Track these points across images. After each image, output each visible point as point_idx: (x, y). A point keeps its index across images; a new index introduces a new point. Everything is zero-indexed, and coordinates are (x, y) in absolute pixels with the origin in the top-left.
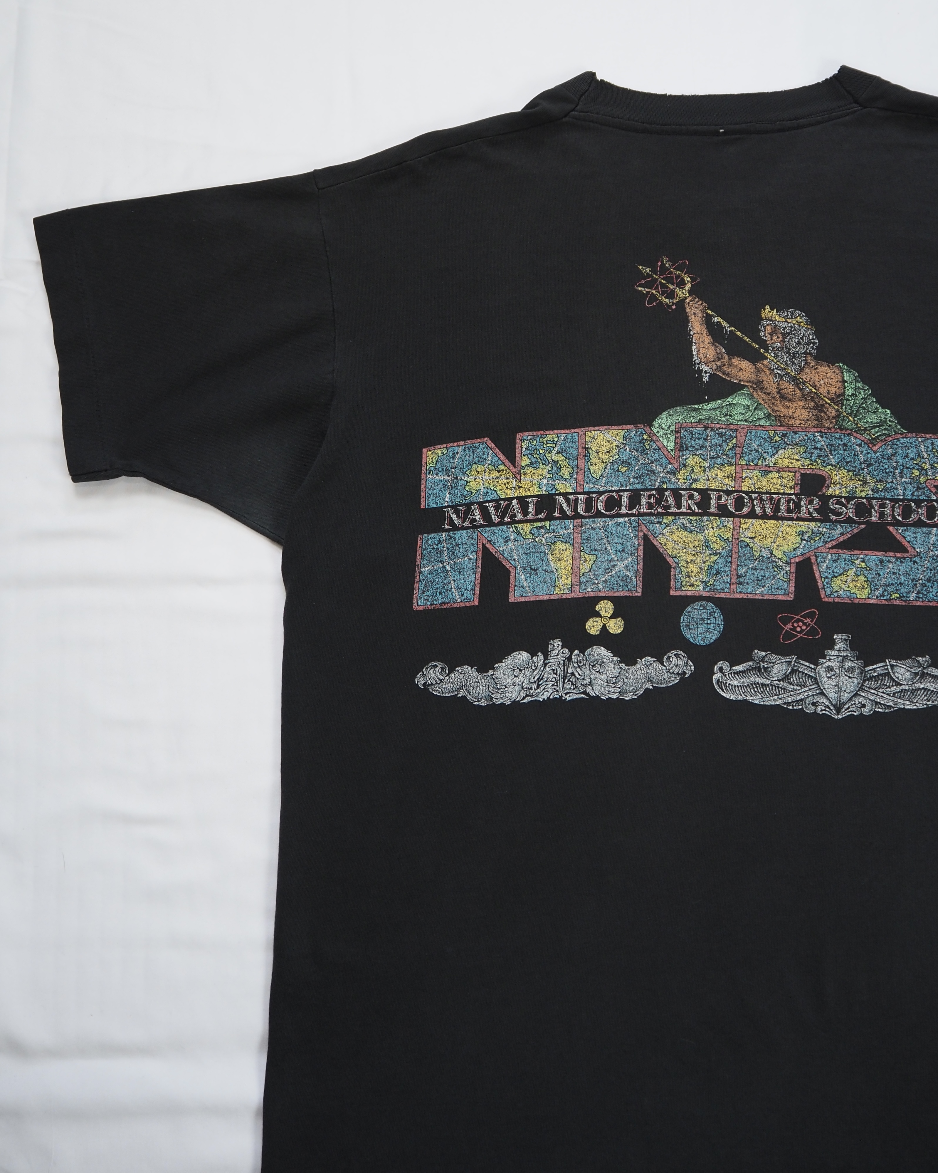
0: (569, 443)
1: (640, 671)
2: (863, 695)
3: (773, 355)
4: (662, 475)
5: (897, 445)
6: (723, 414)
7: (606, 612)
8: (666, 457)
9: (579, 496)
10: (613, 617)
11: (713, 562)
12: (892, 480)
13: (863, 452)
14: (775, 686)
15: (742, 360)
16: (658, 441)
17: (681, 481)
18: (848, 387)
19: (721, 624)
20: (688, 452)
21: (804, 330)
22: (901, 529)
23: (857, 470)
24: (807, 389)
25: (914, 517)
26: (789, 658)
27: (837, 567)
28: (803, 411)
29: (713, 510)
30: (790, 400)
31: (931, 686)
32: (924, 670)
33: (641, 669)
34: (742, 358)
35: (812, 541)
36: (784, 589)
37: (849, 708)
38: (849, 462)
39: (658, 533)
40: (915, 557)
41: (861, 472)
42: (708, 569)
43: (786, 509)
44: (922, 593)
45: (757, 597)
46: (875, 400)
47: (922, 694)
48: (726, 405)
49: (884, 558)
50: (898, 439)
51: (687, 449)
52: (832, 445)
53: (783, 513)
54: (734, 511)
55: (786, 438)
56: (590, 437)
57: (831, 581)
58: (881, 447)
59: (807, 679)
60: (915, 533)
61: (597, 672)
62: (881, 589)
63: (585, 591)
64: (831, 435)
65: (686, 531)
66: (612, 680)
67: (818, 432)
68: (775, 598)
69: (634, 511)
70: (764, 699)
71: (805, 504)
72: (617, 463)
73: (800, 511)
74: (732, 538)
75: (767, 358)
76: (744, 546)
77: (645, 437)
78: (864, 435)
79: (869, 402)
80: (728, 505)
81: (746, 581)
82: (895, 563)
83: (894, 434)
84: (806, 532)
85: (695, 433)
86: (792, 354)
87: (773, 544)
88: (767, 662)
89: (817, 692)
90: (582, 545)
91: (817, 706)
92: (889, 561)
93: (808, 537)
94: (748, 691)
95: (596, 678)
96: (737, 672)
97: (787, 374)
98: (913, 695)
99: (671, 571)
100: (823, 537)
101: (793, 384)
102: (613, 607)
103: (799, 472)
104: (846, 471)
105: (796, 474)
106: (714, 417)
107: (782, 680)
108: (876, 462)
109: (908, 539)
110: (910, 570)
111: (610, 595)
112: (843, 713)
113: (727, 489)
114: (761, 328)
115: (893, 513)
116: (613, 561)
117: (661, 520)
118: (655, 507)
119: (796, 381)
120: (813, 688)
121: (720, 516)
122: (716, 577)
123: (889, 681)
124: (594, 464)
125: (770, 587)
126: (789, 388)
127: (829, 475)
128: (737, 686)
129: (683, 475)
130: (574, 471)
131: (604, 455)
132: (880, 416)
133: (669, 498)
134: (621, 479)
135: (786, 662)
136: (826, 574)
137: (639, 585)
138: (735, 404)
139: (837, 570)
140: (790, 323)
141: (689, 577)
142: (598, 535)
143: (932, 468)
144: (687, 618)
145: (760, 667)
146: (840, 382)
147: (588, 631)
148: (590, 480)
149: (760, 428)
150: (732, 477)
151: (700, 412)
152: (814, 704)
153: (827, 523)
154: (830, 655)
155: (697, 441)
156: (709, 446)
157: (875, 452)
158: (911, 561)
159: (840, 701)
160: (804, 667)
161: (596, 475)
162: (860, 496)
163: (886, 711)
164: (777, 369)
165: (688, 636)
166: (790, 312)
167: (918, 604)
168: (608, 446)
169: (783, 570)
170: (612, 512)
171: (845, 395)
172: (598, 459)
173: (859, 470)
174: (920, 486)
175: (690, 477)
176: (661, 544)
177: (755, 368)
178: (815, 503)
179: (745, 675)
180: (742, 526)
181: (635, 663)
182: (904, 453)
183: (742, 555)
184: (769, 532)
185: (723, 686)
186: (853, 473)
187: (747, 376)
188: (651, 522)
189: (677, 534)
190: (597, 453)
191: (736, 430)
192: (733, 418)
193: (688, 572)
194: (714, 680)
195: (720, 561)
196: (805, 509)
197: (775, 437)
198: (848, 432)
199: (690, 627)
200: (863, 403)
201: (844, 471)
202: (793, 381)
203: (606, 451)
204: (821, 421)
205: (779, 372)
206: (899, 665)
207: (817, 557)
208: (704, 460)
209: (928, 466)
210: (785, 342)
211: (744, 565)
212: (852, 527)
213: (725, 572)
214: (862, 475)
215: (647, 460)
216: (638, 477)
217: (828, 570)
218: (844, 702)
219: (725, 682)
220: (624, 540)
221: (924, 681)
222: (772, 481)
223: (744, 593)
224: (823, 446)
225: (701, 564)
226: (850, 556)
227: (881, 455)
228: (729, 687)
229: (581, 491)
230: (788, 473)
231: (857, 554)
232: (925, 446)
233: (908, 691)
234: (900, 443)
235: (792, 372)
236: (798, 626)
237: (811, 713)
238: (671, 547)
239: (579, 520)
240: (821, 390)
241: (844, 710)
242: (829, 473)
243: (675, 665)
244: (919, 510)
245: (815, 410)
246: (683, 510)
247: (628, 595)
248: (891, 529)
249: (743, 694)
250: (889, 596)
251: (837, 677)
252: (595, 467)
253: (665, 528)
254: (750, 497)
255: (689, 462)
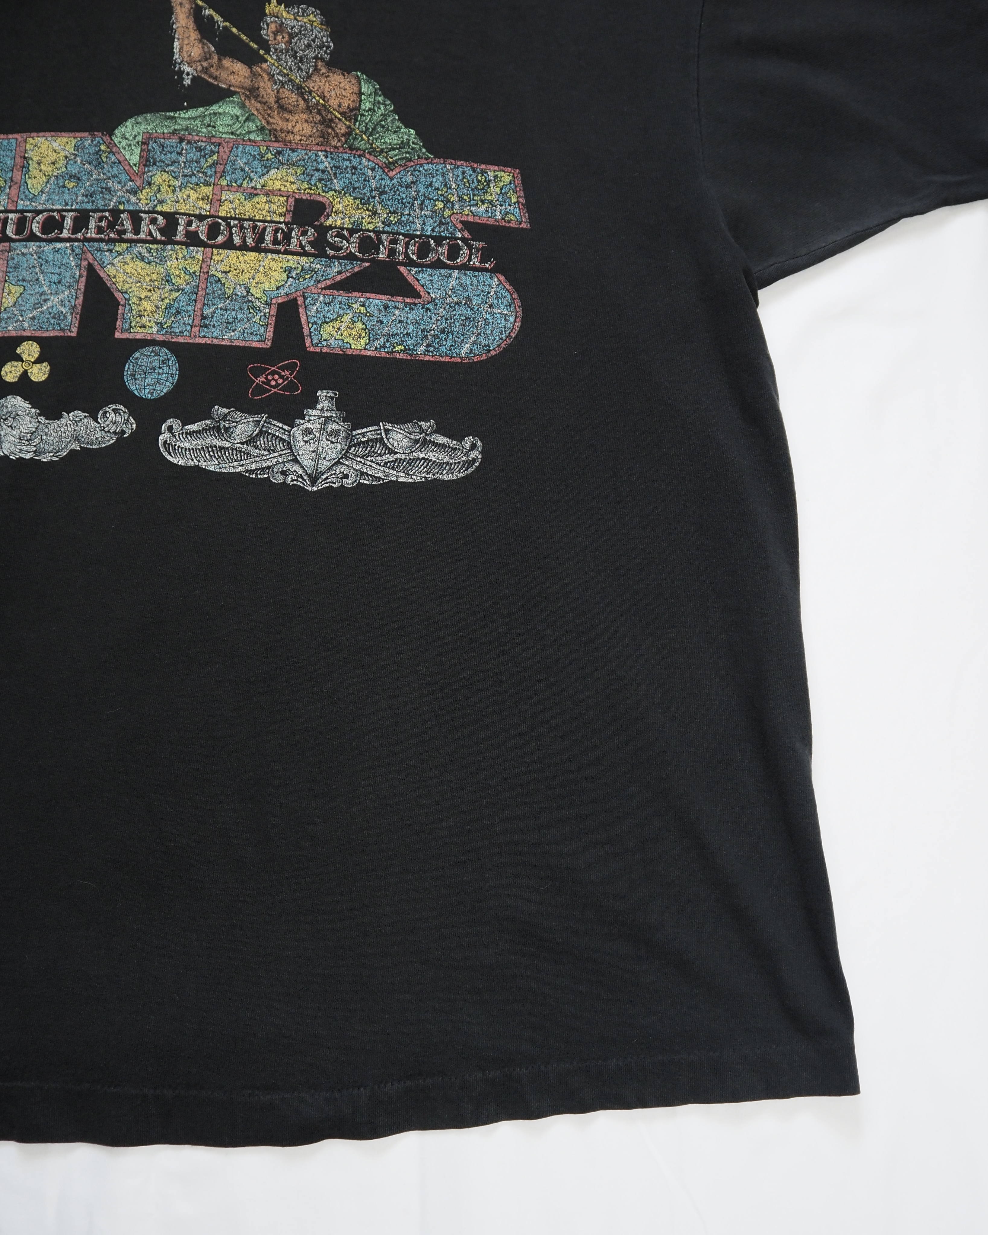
0: (4, 151)
1: (66, 427)
2: (347, 463)
3: (275, 57)
4: (119, 194)
5: (419, 171)
6: (205, 125)
7: (29, 355)
8: (127, 173)
9: (9, 214)
10: (38, 361)
11: (173, 299)
12: (410, 212)
13: (375, 177)
14: (236, 449)
15: (235, 61)
16: (118, 153)
17: (144, 202)
18: (365, 100)
19: (176, 374)
20: (155, 167)
21: (318, 31)
22: (414, 270)
23: (366, 198)
24: (314, 100)
25: (432, 257)
26: (258, 417)
27: (330, 312)
28: (305, 125)
29: (180, 237)
30: (291, 112)
31: (433, 456)
32: (426, 437)
33: (66, 425)
34: (235, 59)
35: (301, 280)
36: (260, 334)
37: (327, 478)
38: (358, 188)
39: (106, 262)
40: (428, 304)
41: (371, 200)
42: (166, 308)
43: (272, 239)
44: (433, 346)
45: (224, 343)
46: (397, 118)
47: (422, 466)
48: (210, 114)
49: (389, 304)
50: (421, 165)
51: (154, 164)
52: (337, 167)
53: (267, 244)
54: (205, 240)
55: (281, 155)
56: (32, 144)
57: (321, 327)
58: (399, 172)
59: (277, 443)
60: (431, 275)
61: (8, 426)
62: (382, 340)
63: (5, 329)
64: (338, 156)
65: (143, 261)
66: (27, 436)
67: (322, 151)
68: (247, 345)
69: (79, 235)
70: (221, 465)
71: (297, 235)
72: (63, 177)
73: (290, 243)
74: (200, 272)
75: (266, 61)
76: (214, 282)
77: (103, 147)
78: (379, 157)
79: (389, 120)
80: (199, 232)
81: (212, 323)
82: (403, 309)
83: (416, 158)
84: (295, 268)
85: (167, 146)
86: (298, 58)
87: (251, 280)
88: (229, 420)
89: (290, 459)
90: (8, 274)
91: (287, 475)
92: (395, 307)
93: (297, 274)
94: (202, 455)
95: (7, 434)
96: (190, 432)
97: (290, 80)
98: (410, 465)
99: (118, 309)
100: (315, 275)
101: (296, 92)
102: (39, 349)
103: (293, 197)
104: (352, 198)
105: (289, 199)
106: (193, 127)
107: (246, 443)
108: (391, 189)
109: (422, 282)
110: (420, 319)
111: (37, 335)
112: (319, 485)
113: (200, 213)
114: (263, 24)
115: (406, 250)
116: (45, 294)
117: (112, 247)
118: (106, 232)
119: (300, 90)
120: (284, 454)
121: (187, 245)
122: (174, 318)
123: (381, 448)
124: (33, 176)
125: (242, 331)
126: (291, 97)
127: (330, 202)
128: (189, 449)
129: (146, 194)
130: (6, 184)
131: (48, 167)
132: (402, 137)
133: (125, 222)
134: (67, 197)
135: (253, 421)
136: (315, 319)
137: (75, 324)
138: (220, 114)
139: (327, 315)
140: (301, 21)
141: (140, 316)
142: (29, 262)
143: (459, 201)
144: (133, 366)
145: (219, 426)
146: (356, 94)
147: (4, 378)
148: (26, 196)
149: (248, 143)
150: (208, 200)
151: (176, 121)
152: (284, 473)
153: (322, 259)
154: (311, 415)
155: (169, 155)
156: (183, 162)
157: (391, 179)
158: (423, 308)
159: (317, 470)
160: (275, 428)
161: (34, 190)
162: (367, 228)
163: (374, 483)
164: (278, 74)
165: (133, 388)
166: (302, 9)
167: (427, 358)
168: (53, 157)
169: (261, 312)
170: (50, 235)
171: (360, 108)
172: (38, 171)
173: (369, 198)
174: (443, 220)
175: (155, 198)
176: (109, 276)
177: (251, 72)
178: (309, 234)
179: (199, 436)
180: (213, 257)
181: (59, 417)
182: (427, 181)
183: (210, 292)
184: (248, 266)
185: (171, 449)
186: (361, 201)
187: (239, 80)
188: (100, 250)
189: (132, 264)
190: (39, 164)
191: (219, 144)
192: (217, 129)
193: (140, 311)
194: (160, 440)
195: (182, 299)
196: (296, 240)
197: (268, 153)
198: (358, 153)
199: (136, 377)
200: (381, 121)
201: (351, 199)
202: (298, 89)
203: (50, 162)
204: (328, 139)
205: (281, 78)
206: (396, 430)
207: (305, 298)
208: (174, 178)
209: (455, 198)
210: (291, 43)
211: (211, 304)
212: (352, 264)
213: (187, 311)
214: (372, 204)
215: (102, 175)
216: (90, 195)
217: (318, 314)
218: (321, 471)
219: (173, 444)
220: (62, 270)
221: (425, 449)
222: (257, 205)
223: (208, 337)
224: (326, 167)
225: (157, 302)
226: (347, 298)
227: (398, 182)
228: (178, 450)
229: (14, 208)
230: (278, 197)
231: (356, 297)
232: (453, 175)
233: (404, 461)
234: (424, 169)
235: (297, 78)
236: (273, 379)
237: (278, 483)
238: (122, 279)
239: (7, 244)
240: (331, 102)
241: (320, 481)
242: (331, 199)
243: (112, 422)
244: (439, 249)
245: (321, 125)
246: (142, 236)
247: (59, 335)
248: (402, 269)
249: (194, 459)
250: (392, 347)
251: (316, 441)
252: (35, 181)
253: (116, 257)
254: (228, 224)
255: (156, 180)
